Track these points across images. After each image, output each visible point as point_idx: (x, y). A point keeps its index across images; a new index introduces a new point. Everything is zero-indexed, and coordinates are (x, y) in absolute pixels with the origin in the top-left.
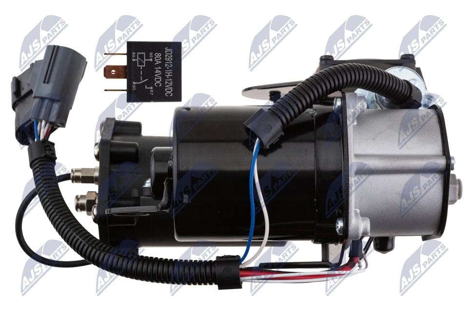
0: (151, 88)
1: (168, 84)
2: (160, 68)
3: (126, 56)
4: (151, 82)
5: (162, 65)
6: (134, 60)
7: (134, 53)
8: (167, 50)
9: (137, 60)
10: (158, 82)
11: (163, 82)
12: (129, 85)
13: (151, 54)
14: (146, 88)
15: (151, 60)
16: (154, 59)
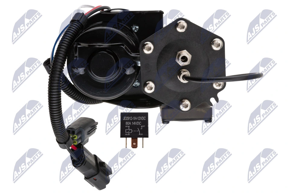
0: (142, 126)
1: (140, 119)
2: (133, 123)
3: (127, 138)
4: (139, 127)
5: (131, 121)
6: (129, 134)
7: (126, 134)
8: (124, 119)
9: (129, 133)
10: (139, 123)
11: (139, 121)
12: (140, 137)
13: (126, 126)
14: (142, 129)
15: (129, 126)
16: (128, 125)
